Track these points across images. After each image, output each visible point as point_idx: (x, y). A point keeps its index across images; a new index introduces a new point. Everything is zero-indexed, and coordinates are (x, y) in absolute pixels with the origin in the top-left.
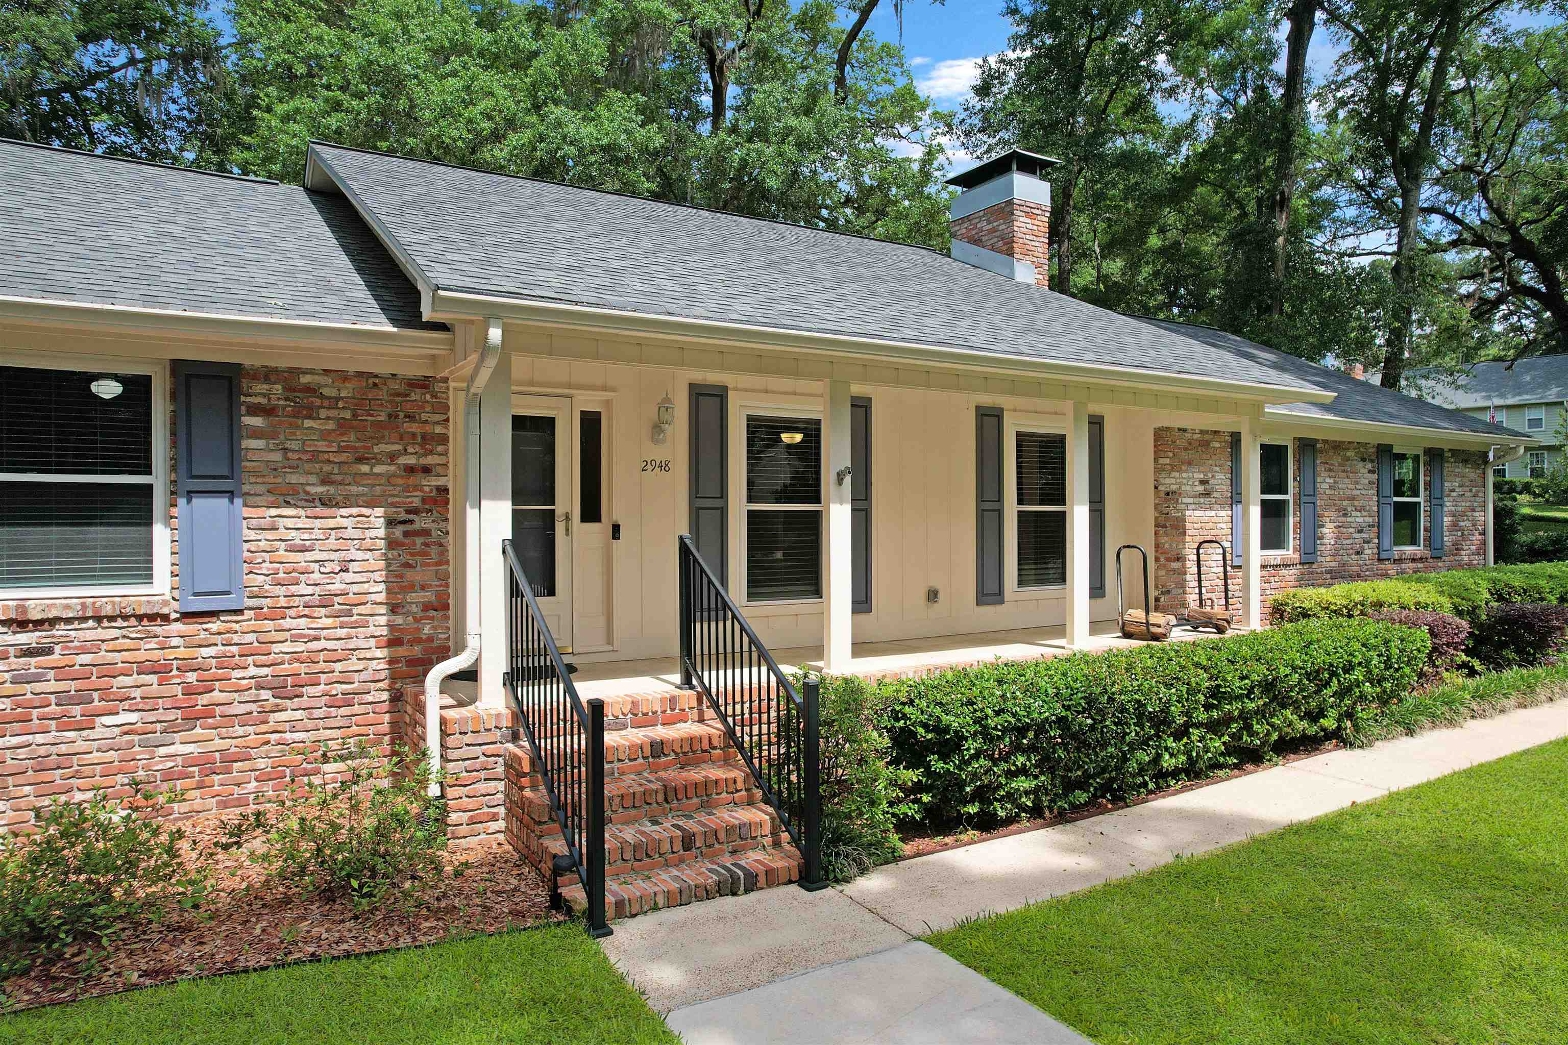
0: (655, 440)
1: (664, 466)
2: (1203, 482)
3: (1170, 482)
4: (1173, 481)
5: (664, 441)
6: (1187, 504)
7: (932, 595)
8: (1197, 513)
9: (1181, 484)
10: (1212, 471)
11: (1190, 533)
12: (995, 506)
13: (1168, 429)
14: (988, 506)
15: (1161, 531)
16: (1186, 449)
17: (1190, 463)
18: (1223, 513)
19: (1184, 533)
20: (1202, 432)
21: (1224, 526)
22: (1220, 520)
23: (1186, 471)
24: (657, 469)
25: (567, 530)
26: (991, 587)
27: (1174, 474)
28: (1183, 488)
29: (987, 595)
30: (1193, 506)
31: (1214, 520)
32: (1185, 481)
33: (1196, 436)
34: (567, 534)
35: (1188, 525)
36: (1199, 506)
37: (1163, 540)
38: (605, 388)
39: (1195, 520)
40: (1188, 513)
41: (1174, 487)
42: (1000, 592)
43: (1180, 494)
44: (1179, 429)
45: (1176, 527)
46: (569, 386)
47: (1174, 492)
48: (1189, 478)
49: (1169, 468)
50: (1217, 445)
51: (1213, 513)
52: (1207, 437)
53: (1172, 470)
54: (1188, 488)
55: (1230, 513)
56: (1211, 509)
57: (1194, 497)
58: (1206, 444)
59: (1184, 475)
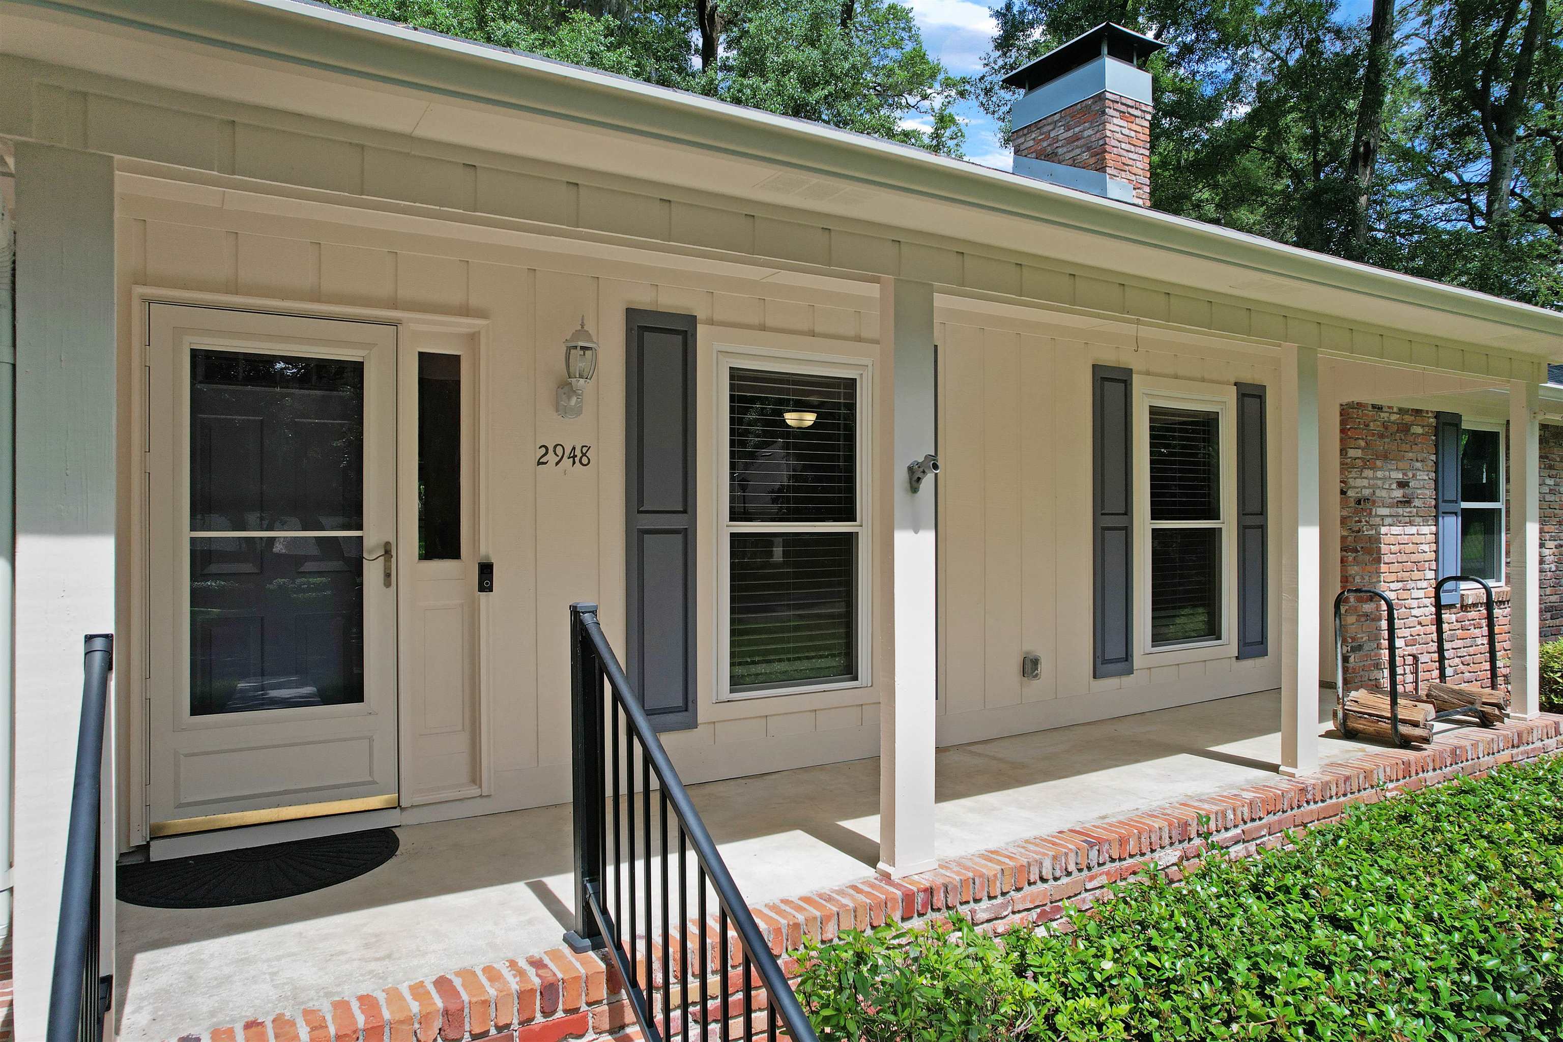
0: (561, 409)
1: (579, 456)
2: (1402, 485)
3: (1361, 485)
4: (1365, 483)
5: (578, 411)
6: (1383, 517)
7: (1029, 666)
8: (1395, 530)
9: (1374, 487)
10: (1412, 468)
11: (1386, 558)
12: (1119, 521)
13: (1359, 405)
14: (1109, 521)
15: (1351, 556)
16: (1382, 436)
17: (1385, 457)
18: (1425, 530)
19: (1378, 560)
20: (1402, 411)
21: (1426, 548)
22: (1421, 539)
23: (1381, 469)
24: (567, 462)
25: (388, 575)
26: (1115, 650)
27: (1368, 473)
28: (1378, 493)
29: (1111, 661)
30: (1388, 521)
31: (1416, 539)
32: (1379, 483)
33: (1394, 417)
34: (387, 584)
35: (1384, 548)
36: (1397, 520)
37: (1353, 570)
38: (465, 311)
39: (1392, 540)
40: (1384, 530)
41: (1367, 492)
42: (1128, 657)
43: (1374, 502)
44: (1374, 406)
45: (1368, 551)
46: (394, 305)
47: (1367, 500)
48: (1384, 479)
49: (1359, 463)
50: (1419, 430)
51: (1413, 530)
52: (1408, 418)
53: (1364, 468)
54: (1384, 493)
55: (1434, 529)
56: (1411, 523)
57: (1390, 506)
58: (1405, 429)
59: (1379, 474)
